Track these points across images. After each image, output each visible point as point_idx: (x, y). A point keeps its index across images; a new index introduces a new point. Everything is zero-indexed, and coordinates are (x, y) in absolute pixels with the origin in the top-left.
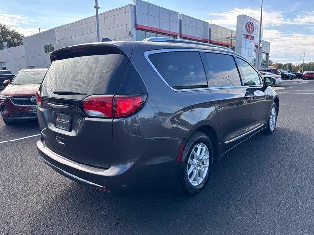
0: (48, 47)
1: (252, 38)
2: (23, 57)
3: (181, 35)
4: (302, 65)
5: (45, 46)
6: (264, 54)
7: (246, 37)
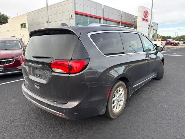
0: (23, 25)
1: (147, 21)
2: (8, 31)
3: (103, 18)
4: (177, 37)
5: (21, 24)
6: (154, 30)
7: (144, 20)
